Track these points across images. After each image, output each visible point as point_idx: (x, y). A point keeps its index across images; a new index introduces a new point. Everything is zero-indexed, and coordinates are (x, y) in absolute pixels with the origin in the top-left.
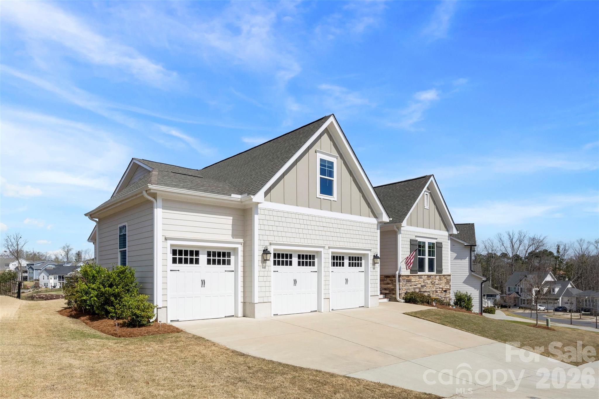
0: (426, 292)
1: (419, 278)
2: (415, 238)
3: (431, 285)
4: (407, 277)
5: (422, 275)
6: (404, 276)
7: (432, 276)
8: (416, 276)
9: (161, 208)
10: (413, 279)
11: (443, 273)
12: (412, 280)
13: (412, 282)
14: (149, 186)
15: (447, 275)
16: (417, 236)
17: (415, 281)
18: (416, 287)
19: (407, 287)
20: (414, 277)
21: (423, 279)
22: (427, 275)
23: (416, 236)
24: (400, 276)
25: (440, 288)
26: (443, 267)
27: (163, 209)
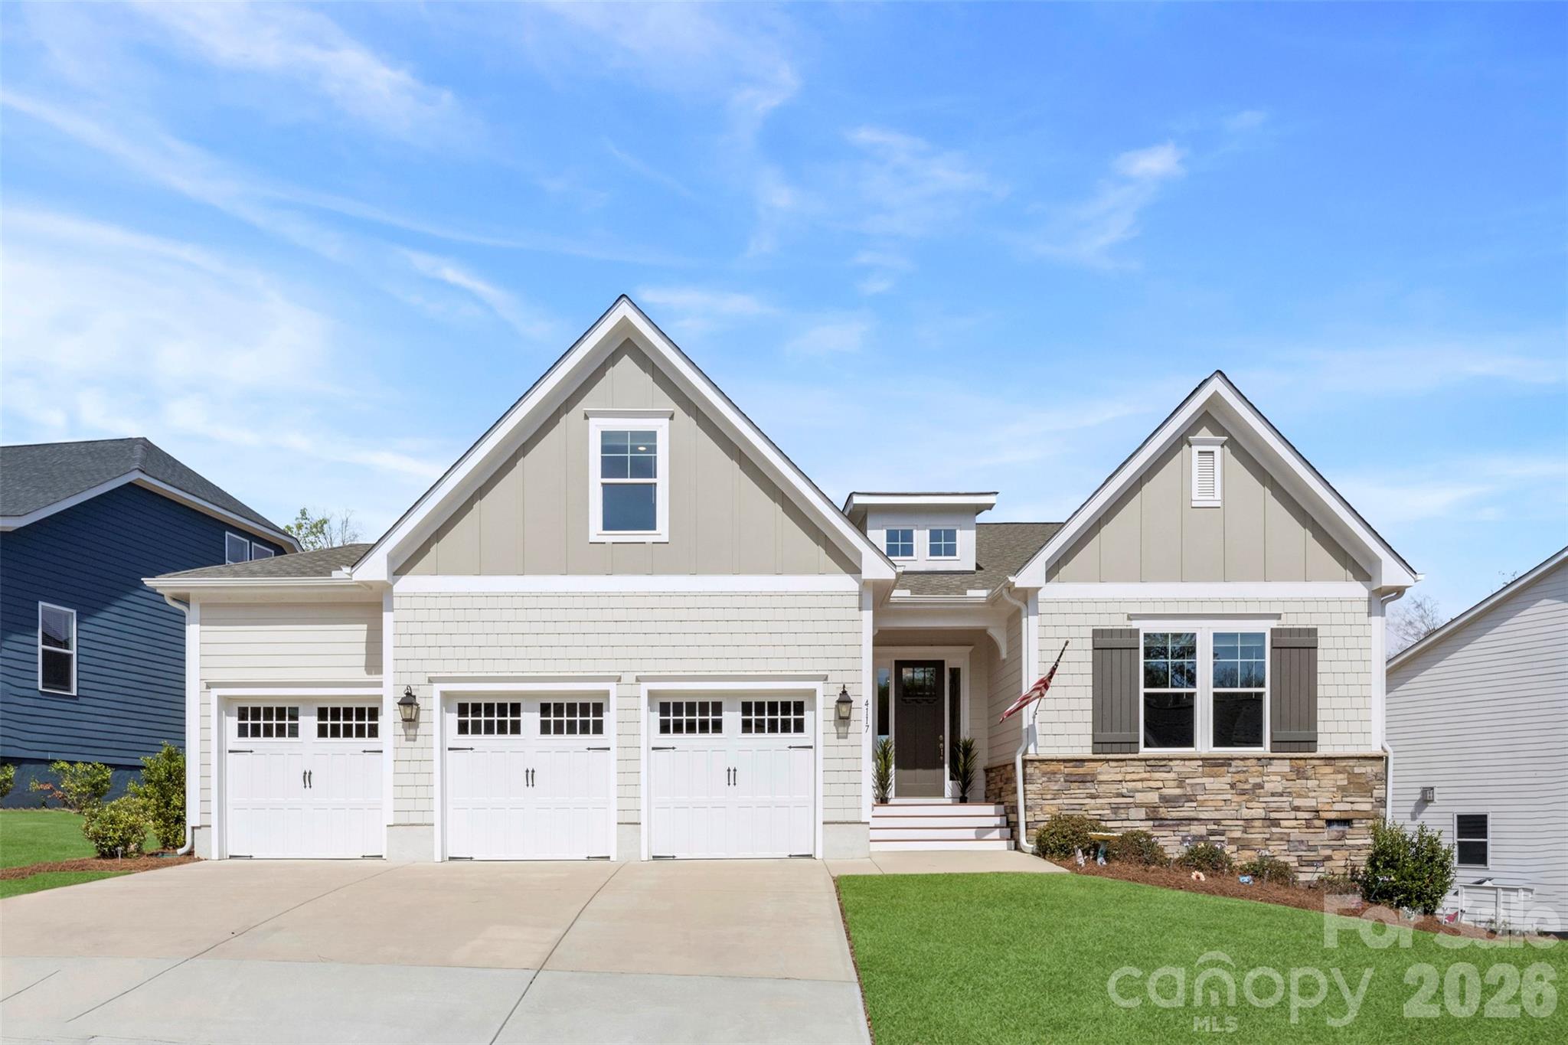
0: (1196, 823)
1: (1148, 769)
2: (1129, 623)
3: (1229, 797)
4: (1068, 765)
5: (1171, 760)
6: (1052, 760)
7: (1234, 763)
8: (1128, 762)
9: (197, 623)
10: (1107, 772)
11: (1322, 750)
12: (1101, 778)
13: (1101, 782)
14: (145, 583)
15: (1359, 758)
16: (1131, 615)
17: (1119, 777)
18: (1130, 800)
19: (1066, 801)
20: (1112, 764)
21: (1179, 773)
22: (1202, 759)
23: (1130, 617)
24: (1025, 762)
25: (1297, 809)
26: (1320, 727)
27: (201, 625)
